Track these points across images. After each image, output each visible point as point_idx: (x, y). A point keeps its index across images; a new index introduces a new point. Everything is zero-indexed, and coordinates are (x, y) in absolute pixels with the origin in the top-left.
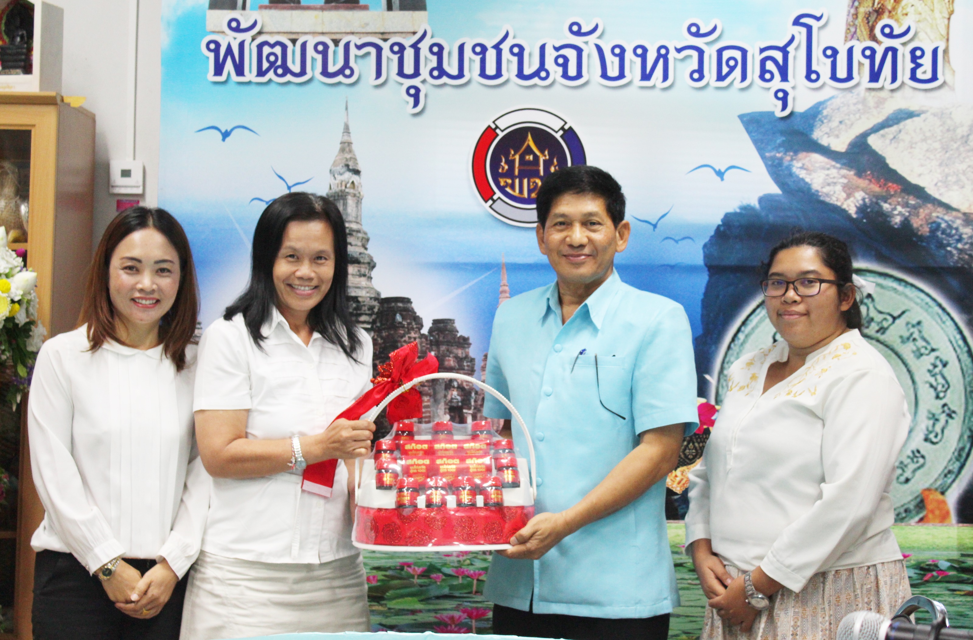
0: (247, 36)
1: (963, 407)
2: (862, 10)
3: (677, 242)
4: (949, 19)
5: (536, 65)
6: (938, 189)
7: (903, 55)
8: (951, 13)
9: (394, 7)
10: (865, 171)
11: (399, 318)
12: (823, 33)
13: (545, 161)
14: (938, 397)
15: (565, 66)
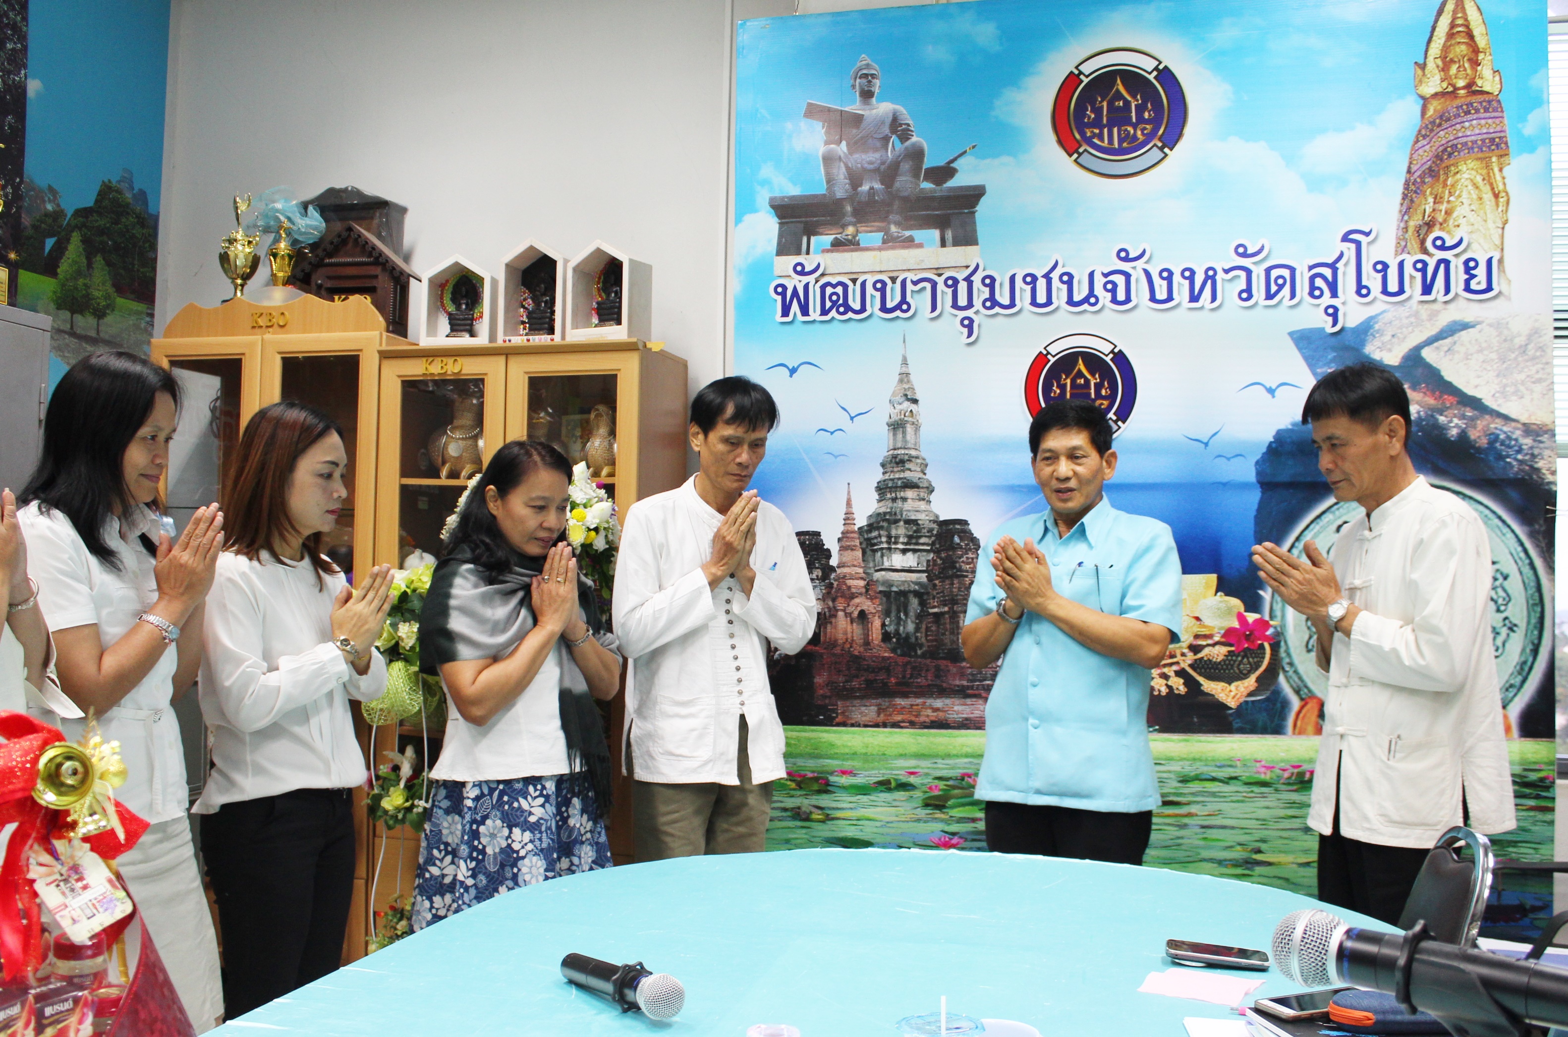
0: (811, 279)
1: (1525, 621)
2: (1412, 224)
3: (1229, 459)
4: (1503, 228)
5: (1085, 292)
6: (1496, 401)
7: (1456, 267)
8: (1506, 222)
9: (947, 244)
10: (1420, 384)
11: (957, 539)
12: (1372, 248)
13: (1095, 384)
14: (1498, 610)
15: (1114, 291)
